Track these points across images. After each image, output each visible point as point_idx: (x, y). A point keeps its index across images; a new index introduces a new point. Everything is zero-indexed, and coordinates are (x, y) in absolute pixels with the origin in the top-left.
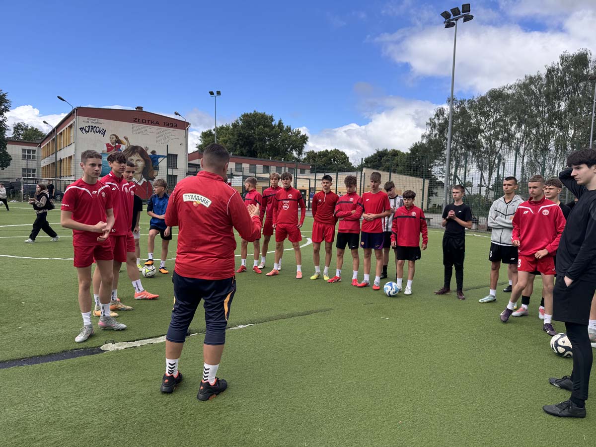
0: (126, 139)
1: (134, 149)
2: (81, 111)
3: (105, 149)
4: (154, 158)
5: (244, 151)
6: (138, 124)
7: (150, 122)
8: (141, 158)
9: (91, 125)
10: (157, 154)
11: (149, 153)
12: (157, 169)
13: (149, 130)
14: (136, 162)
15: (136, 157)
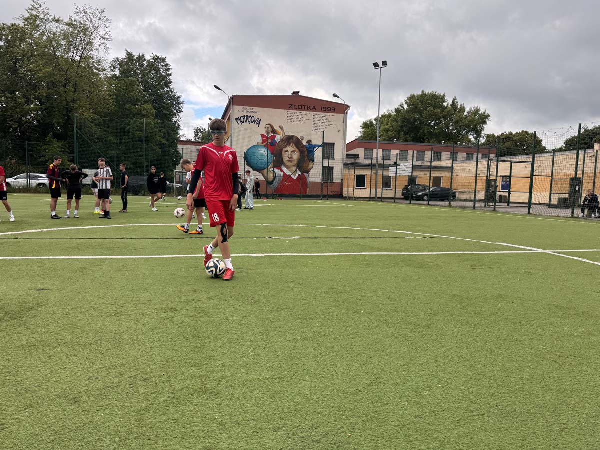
0: (281, 128)
1: (290, 140)
2: (236, 100)
3: (260, 140)
4: (310, 148)
6: (294, 111)
7: (306, 108)
8: (296, 150)
9: (246, 114)
10: (314, 143)
11: (305, 143)
12: (313, 161)
13: (305, 117)
14: (291, 153)
15: (291, 148)
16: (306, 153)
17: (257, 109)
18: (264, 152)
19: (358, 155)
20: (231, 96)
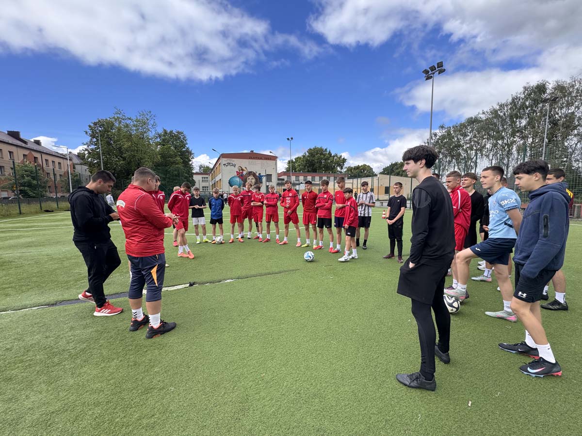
0: (246, 168)
1: (250, 173)
2: (223, 156)
3: (236, 174)
4: (260, 177)
5: (310, 170)
6: (251, 160)
8: (253, 178)
9: (228, 162)
10: (262, 175)
11: (257, 174)
12: (262, 183)
14: (251, 180)
15: (251, 177)
16: (258, 179)
17: (233, 159)
18: (238, 179)
19: (284, 179)
20: (221, 154)
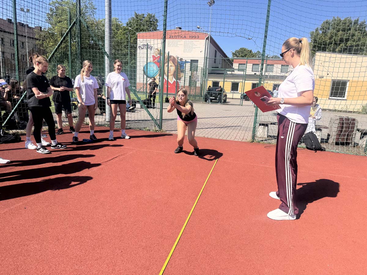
1: (169, 58)
3: (152, 59)
4: (182, 63)
6: (172, 40)
7: (180, 37)
9: (144, 43)
11: (179, 60)
12: (183, 72)
13: (179, 43)
14: (170, 67)
15: (170, 64)
16: (179, 66)
17: (150, 40)
